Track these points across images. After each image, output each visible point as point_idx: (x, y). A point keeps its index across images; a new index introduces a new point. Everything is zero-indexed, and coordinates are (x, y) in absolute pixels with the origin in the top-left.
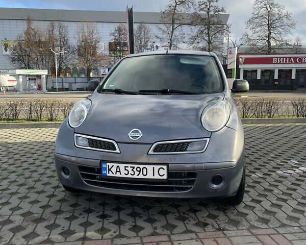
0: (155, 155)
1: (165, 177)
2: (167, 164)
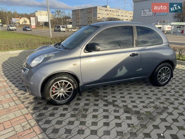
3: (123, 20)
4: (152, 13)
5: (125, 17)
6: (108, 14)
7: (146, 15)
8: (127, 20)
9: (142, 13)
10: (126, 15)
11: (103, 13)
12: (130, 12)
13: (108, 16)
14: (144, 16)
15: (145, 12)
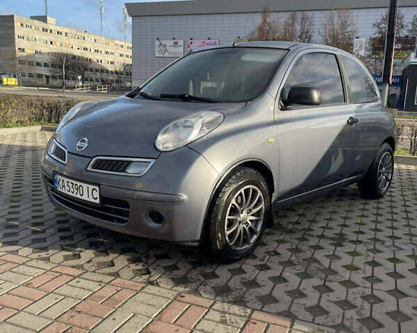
0: (93, 172)
1: (98, 201)
2: (99, 185)
3: (100, 63)
4: (181, 49)
5: (105, 55)
6: (51, 43)
7: (166, 55)
8: (112, 63)
9: (157, 49)
10: (108, 50)
11: (37, 36)
12: (117, 42)
13: (54, 49)
14: (161, 55)
15: (165, 46)
